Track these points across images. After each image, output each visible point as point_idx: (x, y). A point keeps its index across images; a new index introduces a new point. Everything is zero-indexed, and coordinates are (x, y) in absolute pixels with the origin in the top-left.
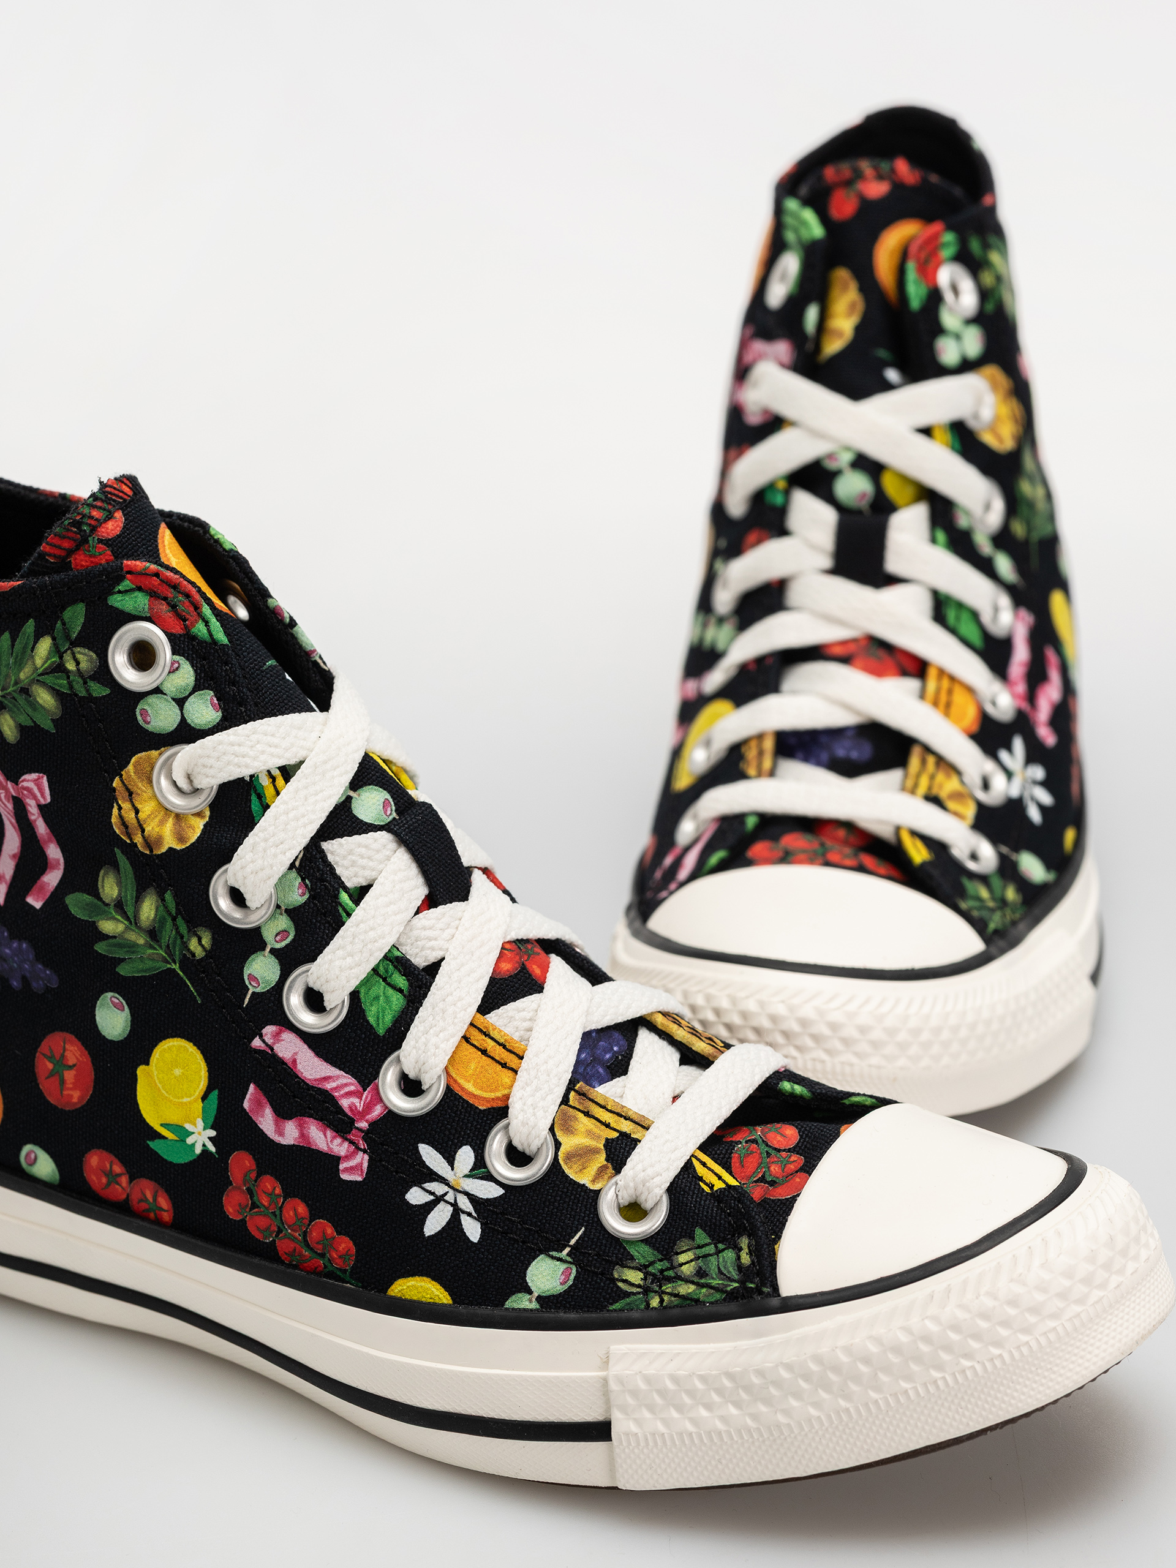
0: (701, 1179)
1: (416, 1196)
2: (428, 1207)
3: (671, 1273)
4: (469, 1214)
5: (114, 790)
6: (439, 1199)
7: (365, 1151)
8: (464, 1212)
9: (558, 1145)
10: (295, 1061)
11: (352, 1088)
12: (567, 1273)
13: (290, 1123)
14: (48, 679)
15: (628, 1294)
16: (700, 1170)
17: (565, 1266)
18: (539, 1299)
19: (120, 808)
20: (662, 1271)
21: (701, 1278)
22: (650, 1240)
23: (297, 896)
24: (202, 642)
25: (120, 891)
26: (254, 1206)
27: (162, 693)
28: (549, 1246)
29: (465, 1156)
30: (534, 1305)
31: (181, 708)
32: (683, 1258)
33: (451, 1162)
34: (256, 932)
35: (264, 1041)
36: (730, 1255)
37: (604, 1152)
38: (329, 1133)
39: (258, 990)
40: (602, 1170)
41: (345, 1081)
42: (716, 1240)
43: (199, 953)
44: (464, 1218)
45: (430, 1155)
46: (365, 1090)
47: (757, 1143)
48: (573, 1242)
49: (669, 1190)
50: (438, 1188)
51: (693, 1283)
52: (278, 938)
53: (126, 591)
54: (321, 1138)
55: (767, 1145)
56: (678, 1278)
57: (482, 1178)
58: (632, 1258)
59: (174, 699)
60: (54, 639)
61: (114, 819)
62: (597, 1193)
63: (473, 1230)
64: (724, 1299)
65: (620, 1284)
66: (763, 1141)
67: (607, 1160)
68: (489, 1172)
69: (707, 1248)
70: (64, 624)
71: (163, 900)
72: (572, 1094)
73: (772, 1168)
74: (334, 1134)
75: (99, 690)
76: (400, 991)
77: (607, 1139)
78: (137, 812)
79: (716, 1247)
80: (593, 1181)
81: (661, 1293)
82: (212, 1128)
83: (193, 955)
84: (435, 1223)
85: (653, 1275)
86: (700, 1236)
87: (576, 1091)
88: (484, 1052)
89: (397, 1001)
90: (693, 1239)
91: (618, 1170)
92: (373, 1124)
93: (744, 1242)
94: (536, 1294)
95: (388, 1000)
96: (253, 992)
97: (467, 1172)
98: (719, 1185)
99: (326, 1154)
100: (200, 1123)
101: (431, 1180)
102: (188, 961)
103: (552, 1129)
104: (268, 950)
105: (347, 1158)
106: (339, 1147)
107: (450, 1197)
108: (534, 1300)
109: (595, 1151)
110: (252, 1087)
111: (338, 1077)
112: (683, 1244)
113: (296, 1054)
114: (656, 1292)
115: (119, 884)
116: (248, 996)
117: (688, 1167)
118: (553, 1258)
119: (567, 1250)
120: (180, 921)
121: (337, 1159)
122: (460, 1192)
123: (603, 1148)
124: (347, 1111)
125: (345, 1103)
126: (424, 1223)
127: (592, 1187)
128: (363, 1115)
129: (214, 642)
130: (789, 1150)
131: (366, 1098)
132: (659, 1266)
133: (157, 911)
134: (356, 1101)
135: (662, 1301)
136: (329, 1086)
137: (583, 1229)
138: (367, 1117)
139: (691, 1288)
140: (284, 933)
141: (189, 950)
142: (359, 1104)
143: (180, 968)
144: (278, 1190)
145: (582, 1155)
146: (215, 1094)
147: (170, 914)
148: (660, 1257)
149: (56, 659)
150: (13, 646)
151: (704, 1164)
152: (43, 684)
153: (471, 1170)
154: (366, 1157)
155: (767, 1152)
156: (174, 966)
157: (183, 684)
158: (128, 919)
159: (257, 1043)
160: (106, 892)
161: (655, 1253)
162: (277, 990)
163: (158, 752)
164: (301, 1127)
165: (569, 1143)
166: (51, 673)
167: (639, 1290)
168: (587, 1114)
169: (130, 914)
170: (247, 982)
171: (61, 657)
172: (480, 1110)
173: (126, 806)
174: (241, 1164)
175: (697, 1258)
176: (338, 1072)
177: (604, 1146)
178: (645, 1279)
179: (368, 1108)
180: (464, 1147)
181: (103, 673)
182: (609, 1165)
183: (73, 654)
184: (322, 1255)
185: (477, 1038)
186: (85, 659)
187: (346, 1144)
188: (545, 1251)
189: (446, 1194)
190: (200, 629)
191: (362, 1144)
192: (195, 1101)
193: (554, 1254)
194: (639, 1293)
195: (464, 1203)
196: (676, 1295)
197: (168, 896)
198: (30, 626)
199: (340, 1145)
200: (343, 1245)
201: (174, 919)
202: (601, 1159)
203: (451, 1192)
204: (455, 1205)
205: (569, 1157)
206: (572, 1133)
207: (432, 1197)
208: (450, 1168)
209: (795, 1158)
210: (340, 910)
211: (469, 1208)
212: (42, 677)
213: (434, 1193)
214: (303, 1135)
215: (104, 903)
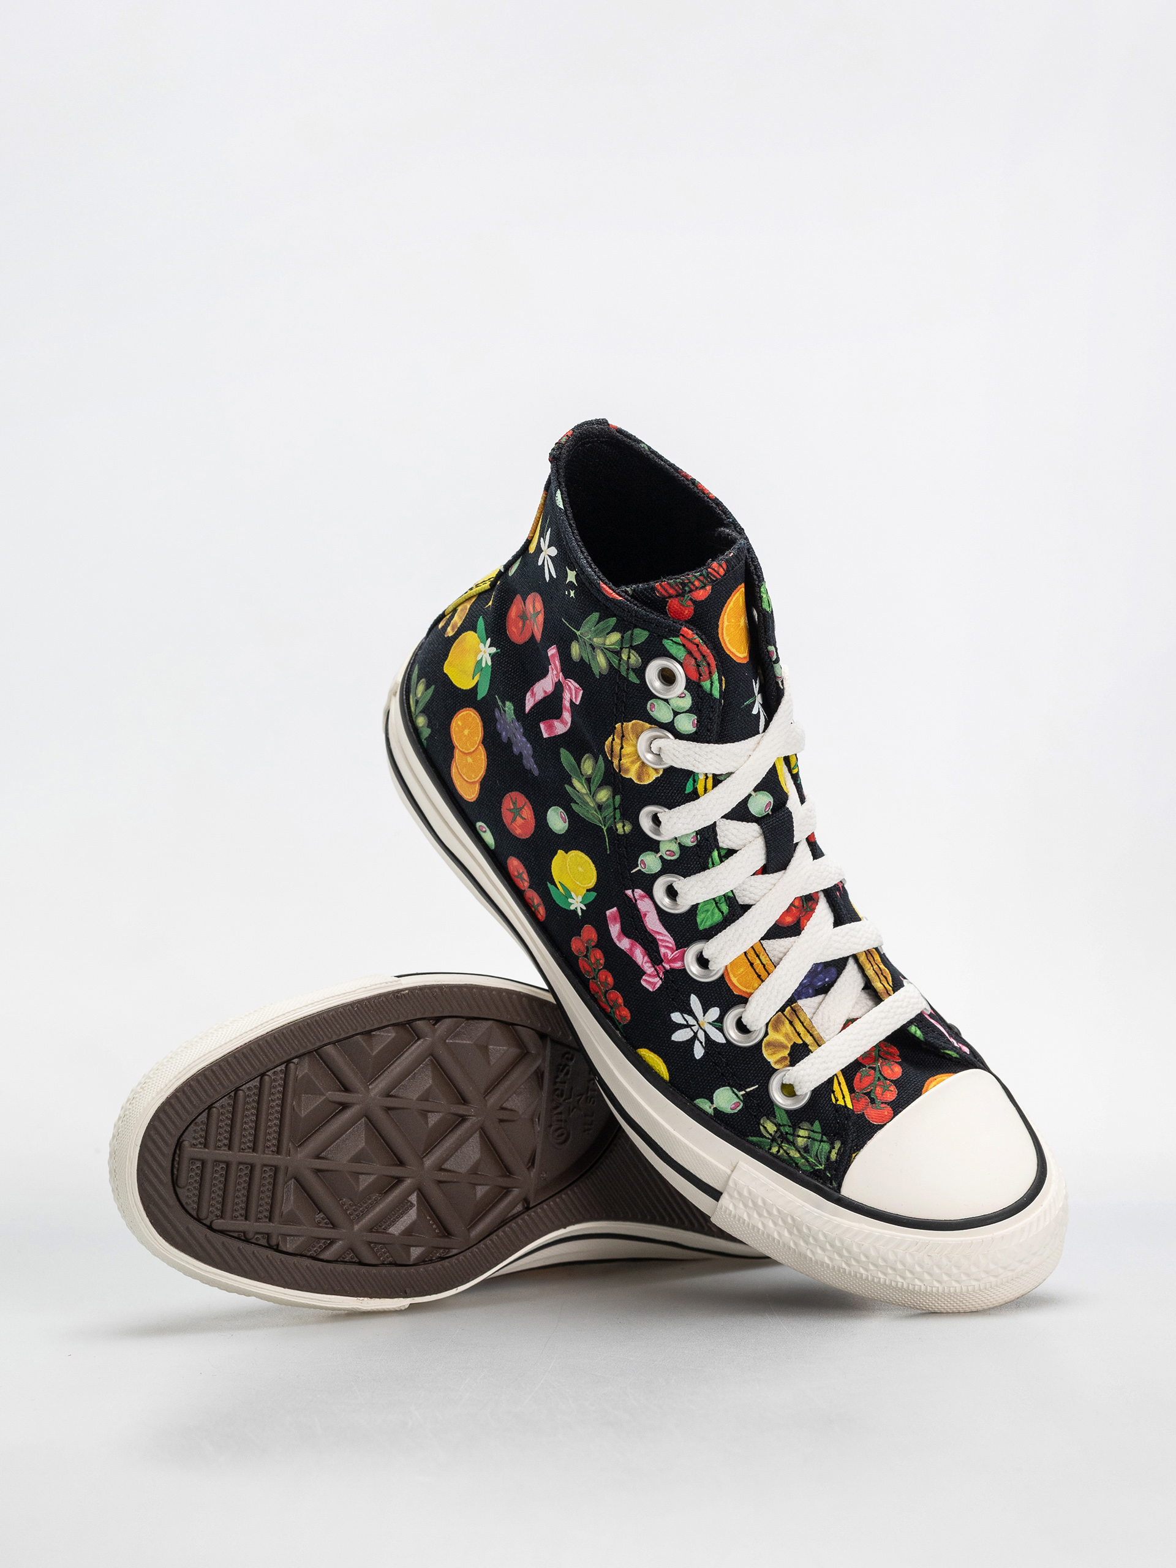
0: (833, 1092)
1: (676, 1017)
2: (681, 1027)
3: (791, 1138)
4: (701, 1043)
5: (615, 728)
6: (688, 1026)
7: (661, 979)
8: (698, 1040)
9: (766, 1034)
10: (645, 915)
11: (671, 945)
12: (737, 1104)
13: (627, 939)
14: (609, 654)
15: (763, 1136)
16: (836, 1087)
17: (738, 1100)
18: (715, 1109)
19: (613, 739)
20: (787, 1133)
21: (805, 1152)
22: (789, 1113)
23: (689, 842)
24: (703, 691)
25: (592, 773)
26: (586, 956)
27: (668, 703)
28: (736, 1085)
29: (714, 1013)
30: (711, 1111)
31: (675, 716)
32: (802, 1133)
33: (705, 1012)
34: (658, 843)
35: (633, 895)
36: (826, 1146)
37: (789, 1050)
38: (646, 958)
39: (642, 870)
40: (784, 1058)
41: (668, 939)
42: (824, 1133)
43: (620, 831)
44: (697, 1042)
45: (695, 1002)
46: (677, 950)
47: (875, 1070)
48: (748, 1090)
49: (813, 1091)
50: (691, 1021)
51: (799, 1152)
52: (668, 853)
53: (676, 643)
54: (640, 956)
55: (881, 1073)
56: (793, 1144)
57: (717, 1028)
58: (775, 1117)
59: (673, 710)
60: (622, 637)
61: (608, 743)
62: (775, 1070)
63: (699, 1052)
64: (811, 1173)
65: (761, 1127)
66: (879, 1070)
67: (789, 1055)
68: (722, 1027)
69: (817, 1135)
70: (632, 634)
71: (614, 797)
72: (789, 1008)
73: (877, 1089)
74: (649, 960)
75: (633, 678)
76: (722, 913)
77: (795, 1043)
78: (622, 748)
79: (822, 1137)
80: (776, 1063)
81: (780, 1147)
82: (585, 905)
83: (617, 830)
84: (680, 1036)
85: (782, 1133)
86: (817, 1126)
87: (791, 1007)
88: (752, 964)
89: (718, 917)
90: (812, 1125)
91: (793, 1063)
92: (672, 970)
93: (838, 1145)
94: (715, 1106)
95: (713, 914)
96: (640, 870)
97: (711, 1021)
98: (841, 1102)
99: (639, 966)
100: (580, 899)
101: (689, 1015)
102: (612, 830)
103: (767, 1024)
104: (659, 855)
105: (650, 975)
106: (648, 968)
107: (695, 1028)
108: (712, 1108)
109: (784, 1047)
110: (615, 909)
111: (665, 935)
112: (806, 1125)
113: (648, 912)
114: (778, 1144)
115: (594, 769)
116: (636, 869)
117: (830, 1081)
118: (734, 1092)
119: (743, 1092)
120: (618, 811)
121: (644, 973)
122: (702, 1029)
123: (790, 1047)
124: (662, 955)
125: (663, 950)
126: (673, 1033)
127: (773, 1065)
128: (670, 962)
129: (711, 695)
130: (891, 1081)
131: (676, 954)
132: (787, 1129)
133: (608, 799)
134: (669, 953)
135: (778, 1151)
136: (658, 937)
137: (757, 1086)
138: (671, 964)
139: (797, 1155)
140: (673, 853)
141: (616, 826)
142: (670, 956)
143: (606, 830)
144: (602, 961)
145: (776, 1046)
146: (594, 894)
147: (614, 806)
148: (790, 1124)
149: (618, 648)
150: (598, 623)
151: (839, 1084)
152: (604, 654)
153: (714, 1022)
154: (660, 982)
155: (879, 1078)
156: (603, 827)
157: (682, 706)
158: (590, 791)
159: (629, 892)
160: (585, 765)
161: (789, 1121)
162: (655, 877)
163: (650, 725)
164: (632, 945)
165: (773, 1036)
166: (612, 652)
167: (770, 1137)
168: (791, 1023)
169: (593, 789)
170: (639, 862)
171: (621, 649)
172: (734, 994)
173: (617, 740)
174: (589, 933)
175: (809, 1138)
176: (667, 933)
177: (791, 1046)
178: (776, 1132)
179: (674, 960)
180: (716, 1008)
181: (641, 672)
182: (789, 1058)
183: (629, 652)
184: (612, 1008)
185: (752, 956)
186: (635, 659)
187: (653, 969)
188: (731, 1087)
189: (693, 1025)
190: (706, 685)
191: (661, 975)
192: (584, 888)
193: (735, 1090)
194: (769, 1139)
195: (701, 1035)
196: (788, 1154)
197: (618, 798)
198: (613, 621)
199: (649, 968)
200: (624, 1012)
201: (615, 809)
202: (786, 1053)
203: (697, 1026)
204: (696, 1034)
205: (769, 1044)
206: (778, 1032)
207: (685, 1023)
208: (703, 1014)
209: (893, 1088)
210: (710, 860)
211: (703, 1040)
212: (605, 650)
213: (687, 1022)
214: (631, 949)
215: (581, 771)
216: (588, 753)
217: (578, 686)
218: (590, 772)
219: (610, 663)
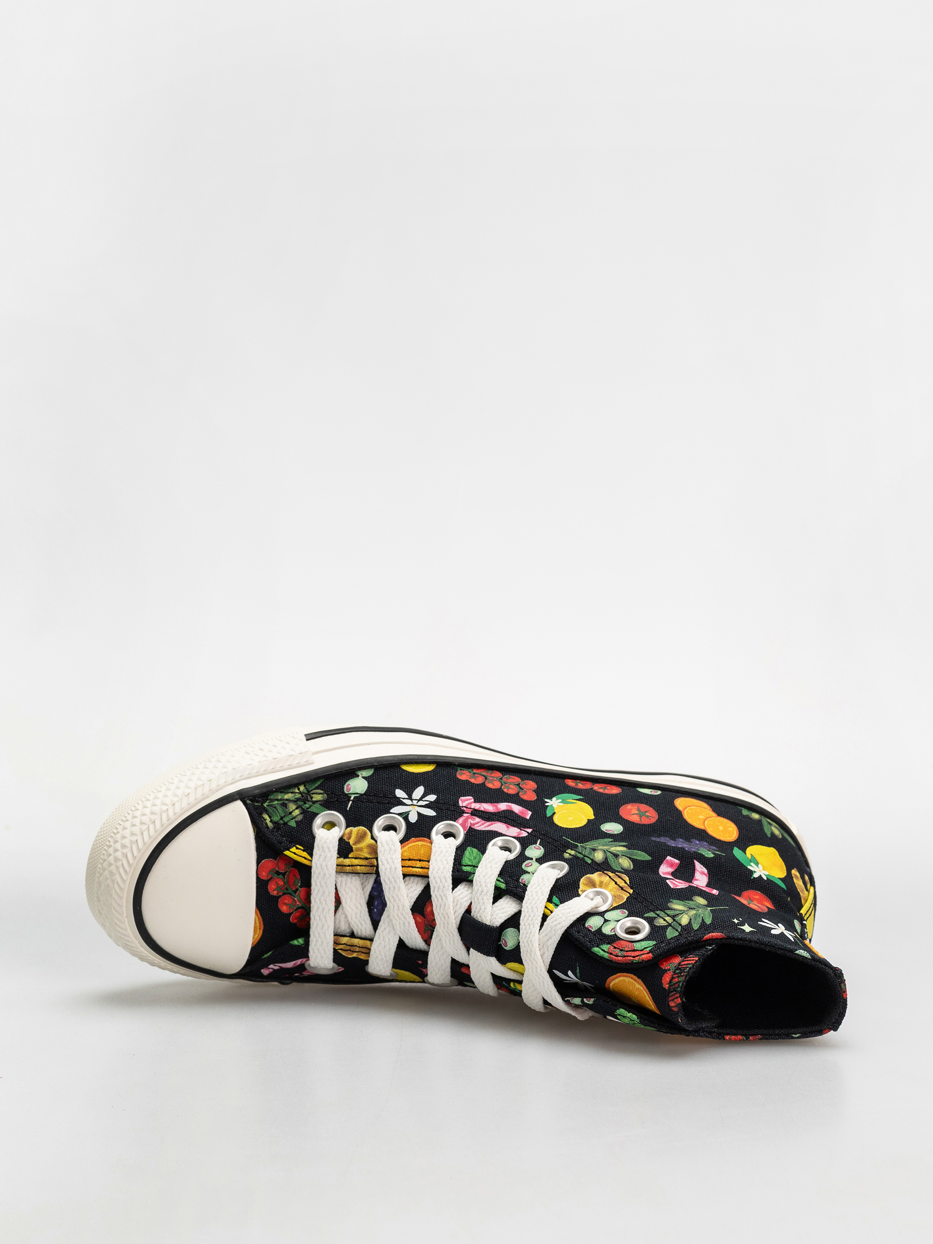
0: (304, 851)
1: (432, 798)
2: (424, 796)
3: (300, 803)
4: (403, 799)
5: (631, 889)
6: (421, 799)
7: (463, 807)
8: (407, 799)
9: (373, 838)
10: (508, 827)
11: (476, 826)
12: (349, 789)
13: (504, 809)
14: (678, 912)
15: (316, 788)
16: (305, 854)
17: (351, 792)
18: (358, 776)
19: (626, 883)
20: (305, 803)
21: (283, 803)
22: (315, 815)
23: (524, 878)
24: (604, 943)
25: (618, 861)
26: (518, 785)
27: (616, 921)
28: (360, 798)
29: (413, 818)
30: (359, 773)
31: (605, 919)
32: (297, 812)
33: (419, 814)
34: (541, 864)
35: (526, 831)
36: (276, 819)
37: (351, 845)
38: (483, 809)
39: (535, 845)
40: (349, 838)
41: (482, 827)
42: (285, 824)
43: (569, 851)
45: (431, 813)
46: (470, 827)
47: (293, 891)
48: (351, 802)
49: (315, 838)
50: (421, 803)
51: (287, 800)
52: (531, 864)
53: (648, 947)
54: (488, 807)
56: (295, 801)
57: (403, 813)
58: (321, 805)
59: (610, 921)
60: (680, 925)
61: (627, 879)
62: (347, 827)
63: (400, 793)
64: (269, 795)
65: (322, 792)
66: (292, 895)
67: (349, 842)
68: (401, 816)
69: (288, 819)
70: (677, 930)
71: (592, 860)
72: (376, 864)
73: (282, 883)
74: (480, 810)
75: (652, 914)
76: (465, 866)
77: (353, 851)
78: (616, 883)
79: (283, 821)
80: (351, 831)
81: (300, 793)
82: (548, 806)
83: (572, 850)
84: (419, 791)
85: (308, 801)
86: (293, 824)
87: (375, 866)
88: (420, 860)
89: (466, 860)
90: (296, 822)
91: (341, 840)
92: (461, 816)
93: (270, 825)
94: (360, 777)
95: (470, 860)
96: (536, 844)
97: (410, 813)
98: (293, 849)
99: (482, 802)
100: (555, 806)
101: (427, 804)
102: (574, 847)
103: (376, 841)
104: (534, 859)
105: (471, 803)
106: (477, 806)
107: (415, 802)
108: (360, 775)
109: (355, 843)
110: (528, 817)
111: (485, 827)
112: (300, 818)
113: (508, 830)
114: (304, 793)
115: (619, 864)
116: (539, 843)
117: (311, 855)
118: (357, 793)
119: (352, 798)
120: (582, 856)
121: (475, 802)
122: (412, 805)
123: (353, 846)
124: (476, 817)
125: (478, 820)
126: (425, 790)
127: (351, 828)
128: (467, 818)
129: (598, 947)
130: (280, 896)
131: (468, 824)
132: (307, 806)
133: (594, 856)
134: (472, 822)
135: (299, 789)
136: (488, 823)
137: (348, 809)
138: (465, 818)
139: (286, 797)
140: (527, 866)
141: (574, 850)
142: (470, 821)
143: (578, 845)
144: (505, 790)
145: (361, 838)
146: (549, 815)
147: (587, 857)
148: (309, 810)
149: (677, 919)
150: (703, 919)
151: (305, 858)
153: (408, 814)
154: (461, 805)
155: (288, 890)
156: (581, 845)
157: (606, 928)
158: (609, 852)
159: (530, 830)
160: (627, 861)
161: (312, 810)
162: (524, 847)
163: (614, 906)
164: (497, 809)
165: (368, 840)
166: (678, 915)
167: (312, 792)
168: (367, 859)
169: (608, 854)
170: (541, 847)
171: (674, 920)
172: (413, 837)
173: (622, 884)
174: (530, 795)
175: (291, 813)
176: (485, 829)
177: (352, 847)
178: (312, 798)
179: (465, 821)
180: (415, 821)
181: (650, 921)
182: (347, 841)
183: (667, 922)
184: (474, 773)
185: (424, 864)
186: (660, 922)
187: (472, 807)
188: (361, 795)
189: (418, 802)
190: (606, 947)
191: (465, 809)
192: (559, 812)
193: (358, 795)
194: (312, 790)
195: (408, 802)
196: (292, 793)
197: (589, 861)
198: (696, 927)
200: (464, 777)
201: (584, 856)
202: (351, 842)
203: (415, 804)
204: (412, 800)
205: (365, 834)
206: (368, 846)
207: (424, 799)
208: (419, 811)
209: (275, 893)
210: (502, 881)
211: (404, 801)
212: (682, 912)
213: (423, 801)
214: (496, 806)
215: (626, 856)
216: (633, 869)
217: (678, 887)
218: (620, 860)
219: (672, 910)
